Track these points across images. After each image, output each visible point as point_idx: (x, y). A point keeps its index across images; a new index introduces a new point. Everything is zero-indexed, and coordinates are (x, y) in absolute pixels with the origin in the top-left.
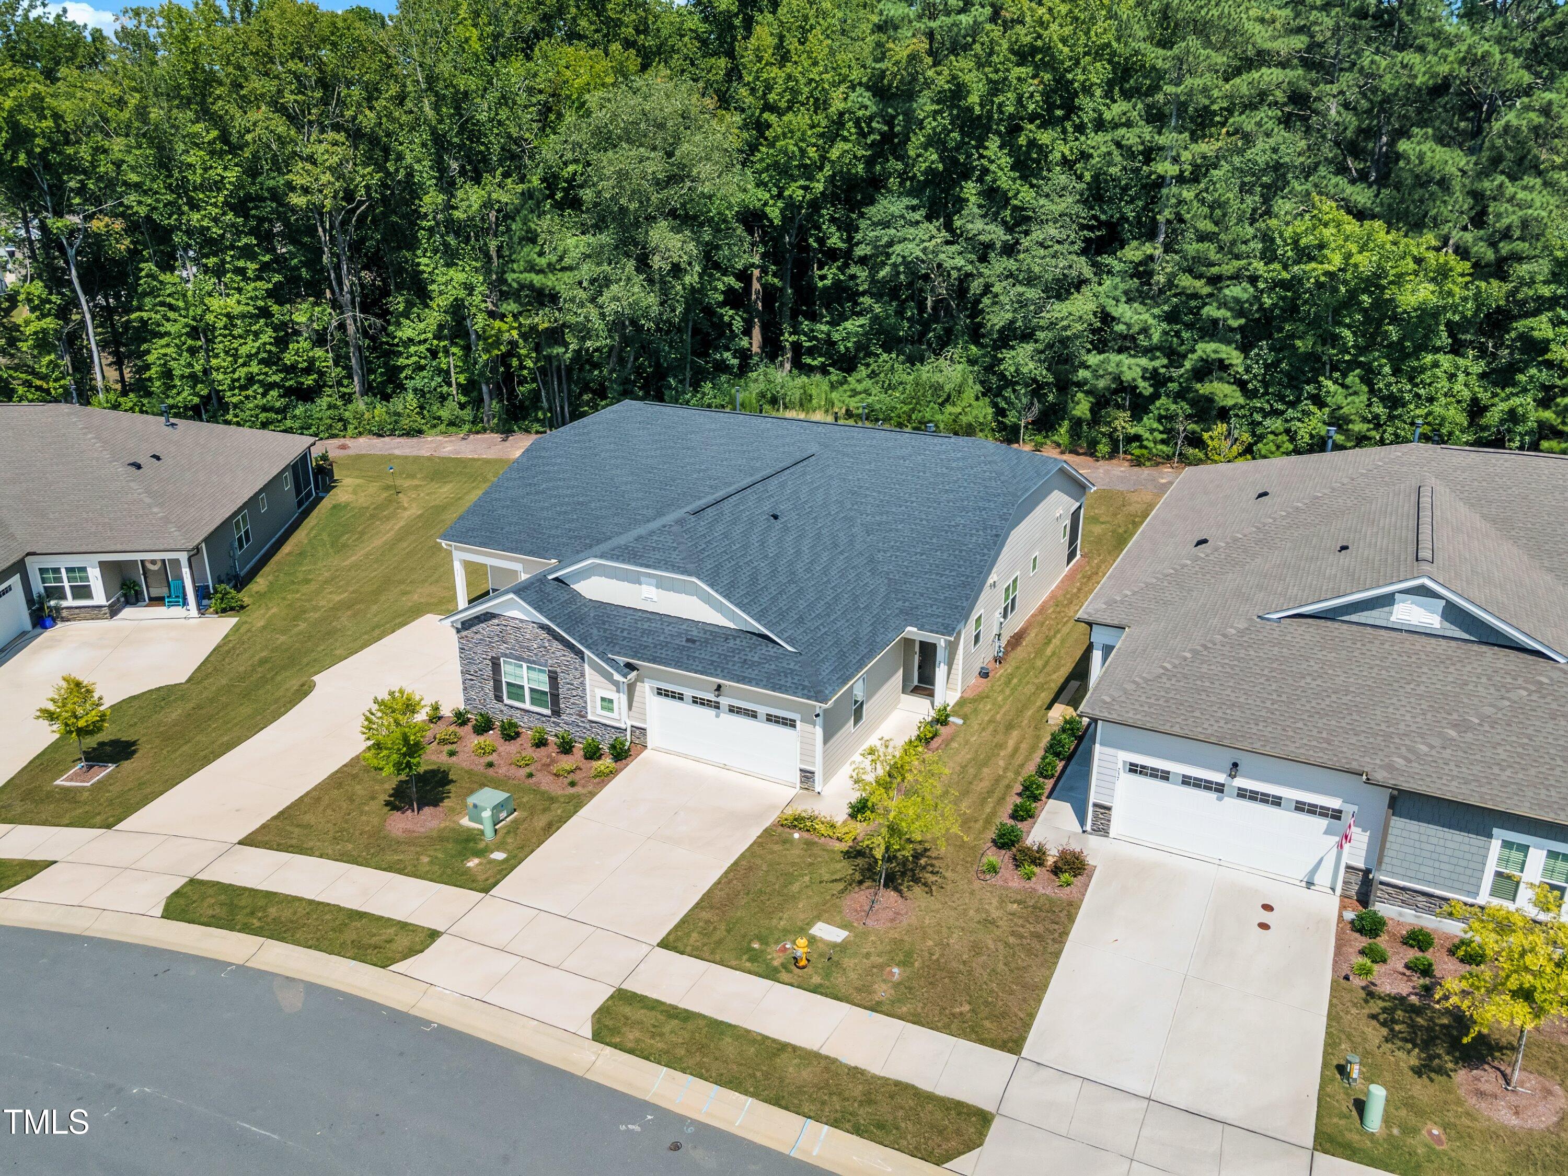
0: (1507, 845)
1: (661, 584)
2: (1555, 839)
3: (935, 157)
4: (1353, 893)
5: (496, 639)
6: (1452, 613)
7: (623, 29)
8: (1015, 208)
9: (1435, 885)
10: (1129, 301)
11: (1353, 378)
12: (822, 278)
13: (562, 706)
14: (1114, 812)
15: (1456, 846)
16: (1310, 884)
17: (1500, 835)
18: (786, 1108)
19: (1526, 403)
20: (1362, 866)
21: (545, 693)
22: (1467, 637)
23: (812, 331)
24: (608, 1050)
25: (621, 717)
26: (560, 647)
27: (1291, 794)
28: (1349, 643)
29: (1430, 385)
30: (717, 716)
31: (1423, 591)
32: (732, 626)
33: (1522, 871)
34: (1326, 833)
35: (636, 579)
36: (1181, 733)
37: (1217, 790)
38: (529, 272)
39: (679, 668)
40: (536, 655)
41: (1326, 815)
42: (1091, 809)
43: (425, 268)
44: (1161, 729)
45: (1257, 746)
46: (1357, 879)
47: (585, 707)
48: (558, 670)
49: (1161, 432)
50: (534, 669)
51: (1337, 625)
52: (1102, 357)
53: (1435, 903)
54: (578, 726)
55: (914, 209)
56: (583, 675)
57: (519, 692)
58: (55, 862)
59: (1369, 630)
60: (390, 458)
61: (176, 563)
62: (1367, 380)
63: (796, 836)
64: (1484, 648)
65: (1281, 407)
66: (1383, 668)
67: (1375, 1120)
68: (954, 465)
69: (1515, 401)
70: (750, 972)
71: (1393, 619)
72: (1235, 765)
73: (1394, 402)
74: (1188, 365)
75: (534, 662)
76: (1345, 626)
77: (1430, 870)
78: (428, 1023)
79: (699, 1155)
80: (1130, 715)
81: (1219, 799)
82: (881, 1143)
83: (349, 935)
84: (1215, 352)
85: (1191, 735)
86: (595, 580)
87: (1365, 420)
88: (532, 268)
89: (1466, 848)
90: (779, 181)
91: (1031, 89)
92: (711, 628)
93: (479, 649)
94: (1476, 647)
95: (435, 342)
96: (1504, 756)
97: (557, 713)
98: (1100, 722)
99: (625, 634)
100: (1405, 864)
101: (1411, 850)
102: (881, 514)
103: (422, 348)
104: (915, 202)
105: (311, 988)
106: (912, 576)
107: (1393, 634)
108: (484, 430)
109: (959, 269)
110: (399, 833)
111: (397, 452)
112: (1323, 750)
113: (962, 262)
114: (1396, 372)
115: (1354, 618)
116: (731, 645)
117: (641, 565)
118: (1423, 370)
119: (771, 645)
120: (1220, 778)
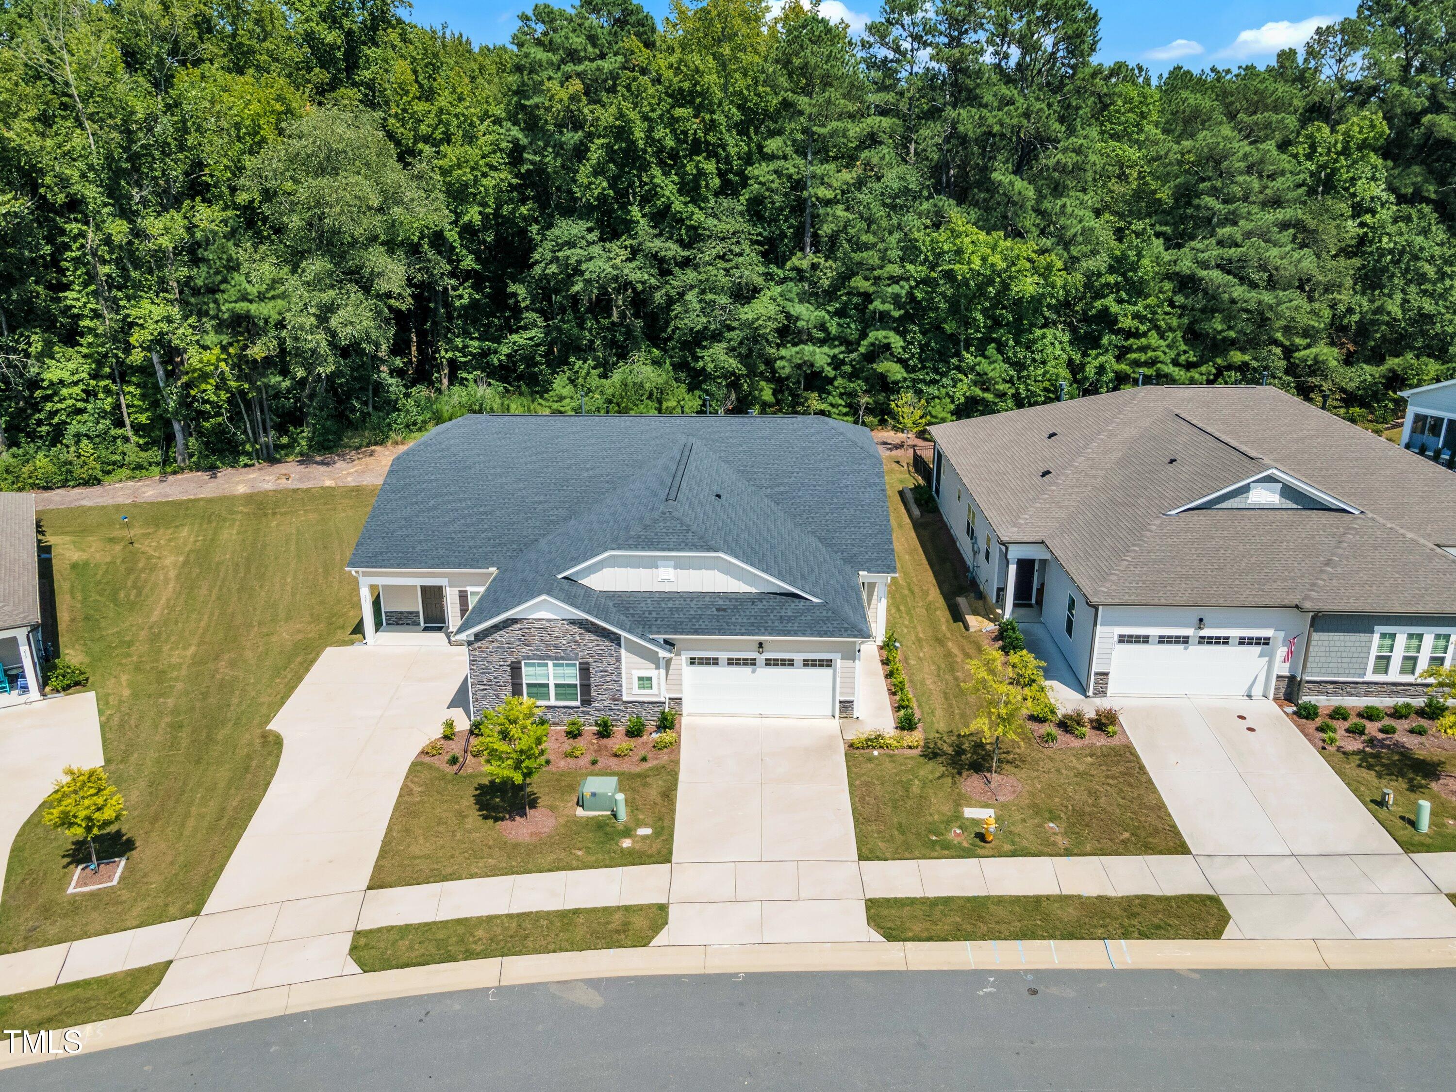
0: (1383, 636)
1: (679, 565)
2: (1412, 625)
3: (605, 184)
4: (1281, 696)
5: (518, 643)
6: (1288, 492)
7: (258, 57)
8: (690, 228)
9: (1338, 674)
10: (801, 301)
11: (991, 349)
12: (461, 297)
13: (593, 694)
14: (1110, 676)
15: (1351, 644)
16: (1250, 696)
17: (1379, 629)
18: (1083, 938)
19: (1108, 359)
20: (1288, 674)
21: (575, 686)
22: (1295, 506)
23: (467, 347)
24: (909, 945)
25: (660, 692)
26: (594, 637)
27: (1235, 633)
28: (1230, 523)
29: (1042, 351)
30: (753, 672)
31: (1270, 479)
32: (754, 590)
33: (1391, 651)
34: (1260, 656)
35: (652, 564)
36: (1167, 603)
37: (1184, 642)
38: (243, 301)
39: (724, 634)
40: (564, 651)
41: (1259, 644)
42: (1093, 677)
43: (74, 303)
44: (1153, 602)
45: (1221, 601)
46: (1284, 684)
47: (620, 691)
48: (591, 660)
49: (845, 407)
50: (562, 665)
51: (1215, 512)
52: (797, 349)
53: (1340, 687)
54: (611, 710)
55: (590, 230)
56: (618, 660)
57: (543, 690)
58: (171, 962)
59: (1236, 512)
60: (84, 511)
61: (14, 640)
62: (1000, 350)
63: (876, 753)
64: (1309, 512)
65: (938, 377)
66: (1261, 536)
67: (1425, 824)
68: (813, 439)
69: (1102, 359)
70: (953, 857)
71: (1249, 502)
72: (1201, 620)
73: (1019, 366)
74: (862, 350)
75: (563, 658)
76: (1220, 512)
77: (1335, 665)
78: (736, 975)
79: (1054, 990)
80: (1127, 597)
81: (1186, 649)
82: (1168, 938)
83: (580, 932)
84: (886, 338)
85: (1175, 603)
86: (607, 572)
87: (1005, 381)
88: (244, 297)
89: (1357, 644)
90: (456, 207)
91: (695, 126)
92: (734, 596)
93: (495, 658)
94: (1304, 513)
95: (93, 382)
96: (1365, 578)
97: (587, 701)
98: (1100, 608)
99: (654, 614)
100: (1320, 665)
101: (1323, 654)
102: (778, 486)
103: (77, 390)
104: (589, 225)
105: (594, 983)
106: (836, 532)
107: (1252, 512)
108: (182, 470)
109: (643, 283)
110: (527, 839)
111: (86, 503)
112: (1262, 596)
113: (646, 277)
114: (1017, 342)
115: (1224, 505)
116: (760, 606)
117: (664, 550)
118: (1035, 341)
119: (797, 600)
120: (1189, 632)
